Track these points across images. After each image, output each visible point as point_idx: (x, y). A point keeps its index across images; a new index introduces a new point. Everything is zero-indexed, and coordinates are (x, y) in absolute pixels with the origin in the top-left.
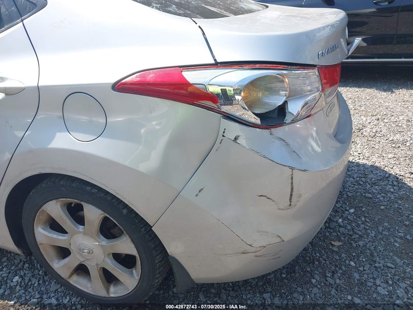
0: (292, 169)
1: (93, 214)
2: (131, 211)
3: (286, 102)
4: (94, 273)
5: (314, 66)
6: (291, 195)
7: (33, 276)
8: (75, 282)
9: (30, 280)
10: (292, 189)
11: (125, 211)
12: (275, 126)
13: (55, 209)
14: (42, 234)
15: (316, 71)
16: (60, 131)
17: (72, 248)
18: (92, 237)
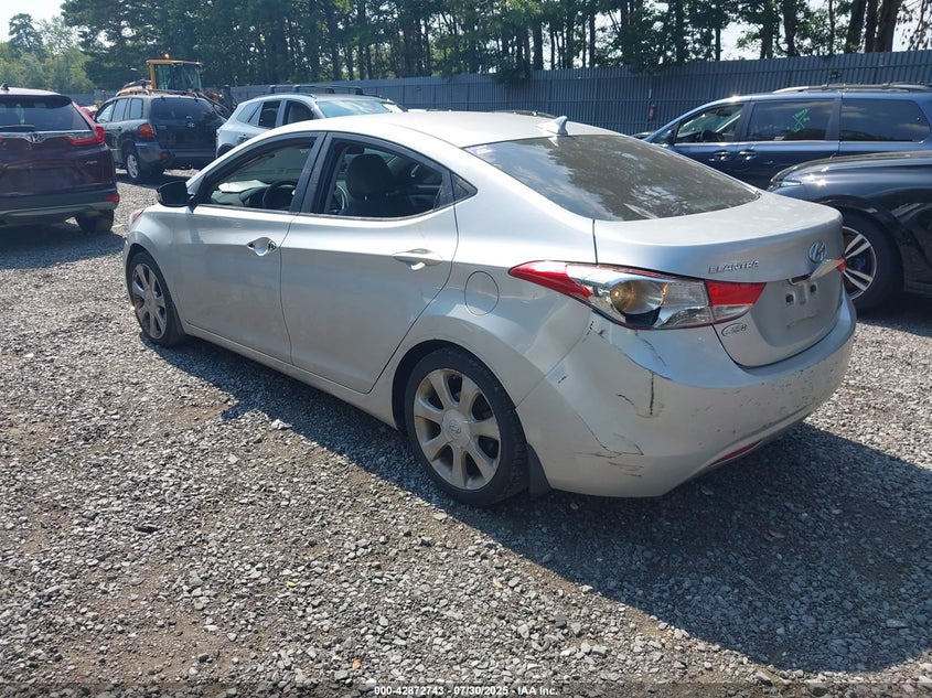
0: (653, 373)
1: (470, 388)
2: (503, 390)
3: (659, 309)
4: (458, 458)
5: (701, 279)
6: (652, 402)
7: (399, 461)
8: (438, 468)
9: (394, 464)
10: (653, 395)
11: (496, 389)
12: (641, 328)
13: (438, 379)
14: (421, 406)
15: (701, 283)
16: (459, 303)
17: (444, 425)
18: (464, 414)
